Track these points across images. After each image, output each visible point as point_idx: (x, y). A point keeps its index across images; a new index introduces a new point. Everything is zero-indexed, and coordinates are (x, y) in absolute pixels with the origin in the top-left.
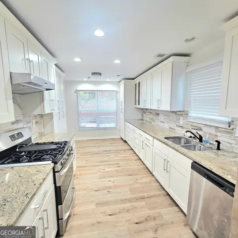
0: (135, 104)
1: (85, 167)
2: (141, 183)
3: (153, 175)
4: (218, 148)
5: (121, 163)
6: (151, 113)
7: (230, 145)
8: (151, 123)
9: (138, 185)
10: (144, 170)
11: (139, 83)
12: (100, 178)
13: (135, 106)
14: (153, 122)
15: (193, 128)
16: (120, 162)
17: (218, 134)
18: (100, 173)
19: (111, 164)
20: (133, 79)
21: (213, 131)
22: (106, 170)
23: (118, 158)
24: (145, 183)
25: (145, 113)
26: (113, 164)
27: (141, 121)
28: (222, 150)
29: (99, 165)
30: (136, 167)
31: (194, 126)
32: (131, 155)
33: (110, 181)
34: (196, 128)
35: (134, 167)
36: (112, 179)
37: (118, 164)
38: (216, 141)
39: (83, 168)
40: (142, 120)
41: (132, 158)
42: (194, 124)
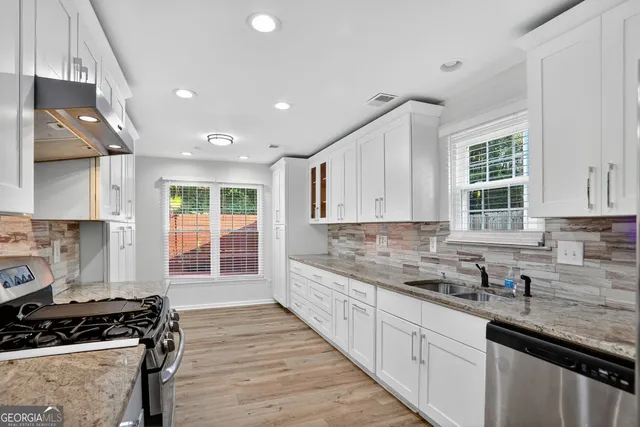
0: (313, 216)
1: (194, 377)
2: (352, 403)
3: (376, 383)
4: (528, 293)
5: (289, 362)
6: (353, 235)
7: (547, 285)
8: (353, 258)
9: (344, 410)
10: (351, 373)
11: (323, 167)
12: (241, 402)
13: (312, 221)
14: (358, 258)
15: (464, 257)
16: (285, 360)
17: (522, 264)
18: (239, 391)
19: (262, 367)
20: (307, 157)
21: (508, 259)
22: (254, 380)
23: (280, 351)
24: (361, 402)
25: (335, 237)
26: (270, 366)
27: (326, 258)
28: (535, 295)
29: (232, 372)
30: (329, 367)
31: (463, 254)
32: (312, 341)
33: (270, 406)
34: (469, 258)
35: (325, 368)
36: (276, 402)
37: (282, 364)
38: (523, 277)
39: (190, 382)
40: (329, 254)
41: (314, 347)
42: (464, 250)
